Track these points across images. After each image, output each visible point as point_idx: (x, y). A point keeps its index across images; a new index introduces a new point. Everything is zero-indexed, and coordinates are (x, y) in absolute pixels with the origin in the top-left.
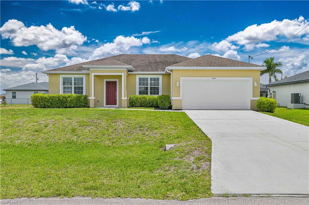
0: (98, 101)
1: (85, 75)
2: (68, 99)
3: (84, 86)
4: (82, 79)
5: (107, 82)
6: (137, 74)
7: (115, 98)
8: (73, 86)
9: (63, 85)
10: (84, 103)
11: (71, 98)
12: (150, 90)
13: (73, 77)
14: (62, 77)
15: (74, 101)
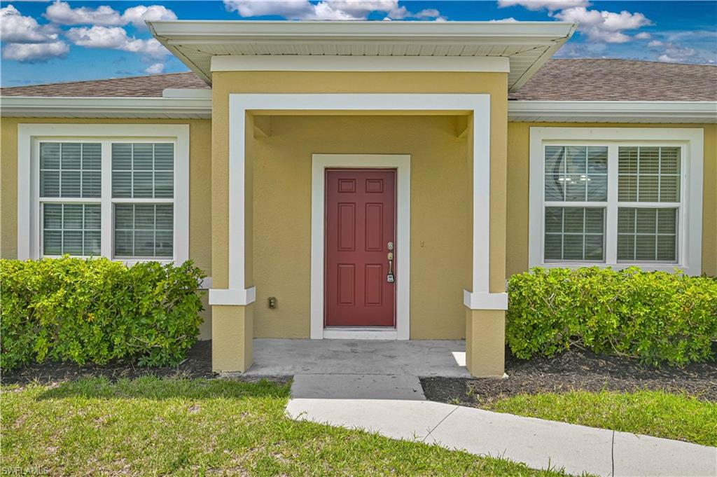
0: (272, 304)
1: (185, 128)
2: (44, 302)
3: (180, 202)
4: (165, 154)
5: (330, 173)
6: (536, 123)
7: (382, 279)
8: (106, 201)
9: (44, 193)
10: (172, 331)
11: (66, 298)
12: (621, 228)
13: (106, 138)
14: (33, 138)
15: (92, 316)
